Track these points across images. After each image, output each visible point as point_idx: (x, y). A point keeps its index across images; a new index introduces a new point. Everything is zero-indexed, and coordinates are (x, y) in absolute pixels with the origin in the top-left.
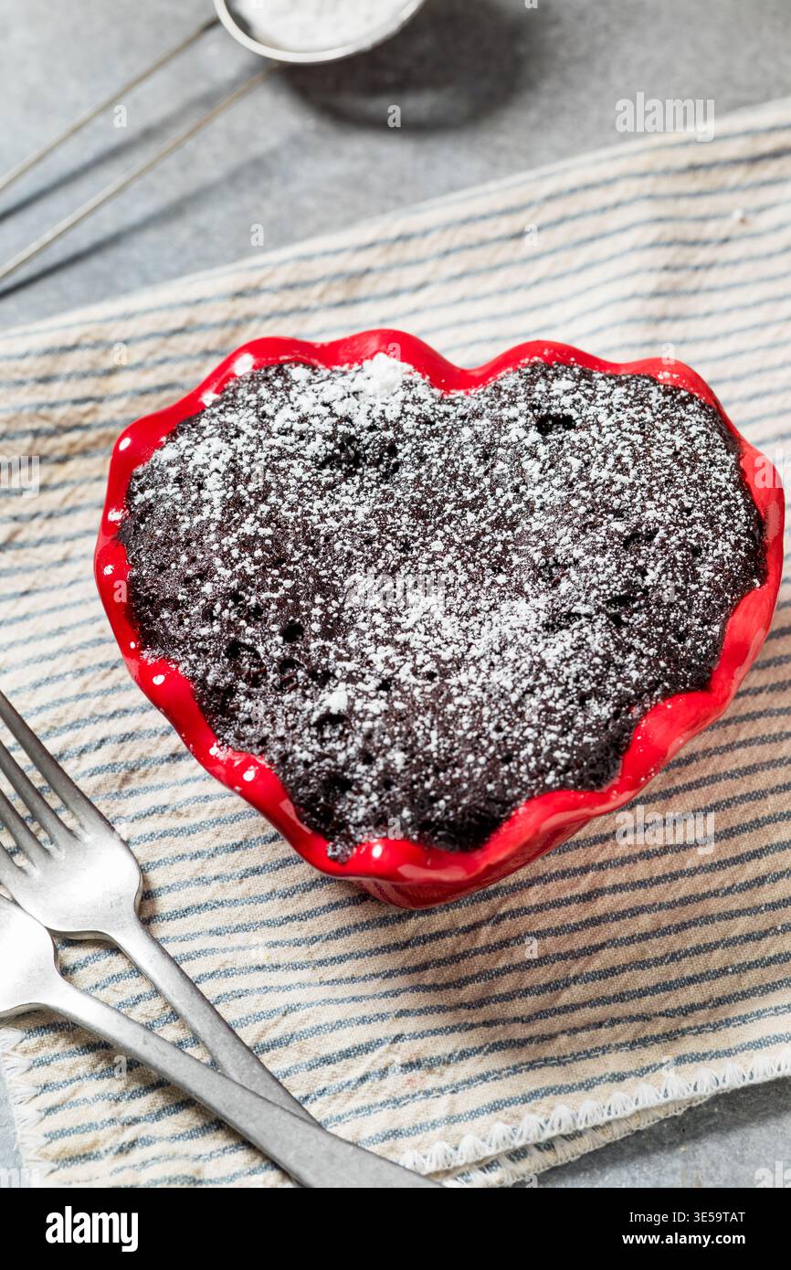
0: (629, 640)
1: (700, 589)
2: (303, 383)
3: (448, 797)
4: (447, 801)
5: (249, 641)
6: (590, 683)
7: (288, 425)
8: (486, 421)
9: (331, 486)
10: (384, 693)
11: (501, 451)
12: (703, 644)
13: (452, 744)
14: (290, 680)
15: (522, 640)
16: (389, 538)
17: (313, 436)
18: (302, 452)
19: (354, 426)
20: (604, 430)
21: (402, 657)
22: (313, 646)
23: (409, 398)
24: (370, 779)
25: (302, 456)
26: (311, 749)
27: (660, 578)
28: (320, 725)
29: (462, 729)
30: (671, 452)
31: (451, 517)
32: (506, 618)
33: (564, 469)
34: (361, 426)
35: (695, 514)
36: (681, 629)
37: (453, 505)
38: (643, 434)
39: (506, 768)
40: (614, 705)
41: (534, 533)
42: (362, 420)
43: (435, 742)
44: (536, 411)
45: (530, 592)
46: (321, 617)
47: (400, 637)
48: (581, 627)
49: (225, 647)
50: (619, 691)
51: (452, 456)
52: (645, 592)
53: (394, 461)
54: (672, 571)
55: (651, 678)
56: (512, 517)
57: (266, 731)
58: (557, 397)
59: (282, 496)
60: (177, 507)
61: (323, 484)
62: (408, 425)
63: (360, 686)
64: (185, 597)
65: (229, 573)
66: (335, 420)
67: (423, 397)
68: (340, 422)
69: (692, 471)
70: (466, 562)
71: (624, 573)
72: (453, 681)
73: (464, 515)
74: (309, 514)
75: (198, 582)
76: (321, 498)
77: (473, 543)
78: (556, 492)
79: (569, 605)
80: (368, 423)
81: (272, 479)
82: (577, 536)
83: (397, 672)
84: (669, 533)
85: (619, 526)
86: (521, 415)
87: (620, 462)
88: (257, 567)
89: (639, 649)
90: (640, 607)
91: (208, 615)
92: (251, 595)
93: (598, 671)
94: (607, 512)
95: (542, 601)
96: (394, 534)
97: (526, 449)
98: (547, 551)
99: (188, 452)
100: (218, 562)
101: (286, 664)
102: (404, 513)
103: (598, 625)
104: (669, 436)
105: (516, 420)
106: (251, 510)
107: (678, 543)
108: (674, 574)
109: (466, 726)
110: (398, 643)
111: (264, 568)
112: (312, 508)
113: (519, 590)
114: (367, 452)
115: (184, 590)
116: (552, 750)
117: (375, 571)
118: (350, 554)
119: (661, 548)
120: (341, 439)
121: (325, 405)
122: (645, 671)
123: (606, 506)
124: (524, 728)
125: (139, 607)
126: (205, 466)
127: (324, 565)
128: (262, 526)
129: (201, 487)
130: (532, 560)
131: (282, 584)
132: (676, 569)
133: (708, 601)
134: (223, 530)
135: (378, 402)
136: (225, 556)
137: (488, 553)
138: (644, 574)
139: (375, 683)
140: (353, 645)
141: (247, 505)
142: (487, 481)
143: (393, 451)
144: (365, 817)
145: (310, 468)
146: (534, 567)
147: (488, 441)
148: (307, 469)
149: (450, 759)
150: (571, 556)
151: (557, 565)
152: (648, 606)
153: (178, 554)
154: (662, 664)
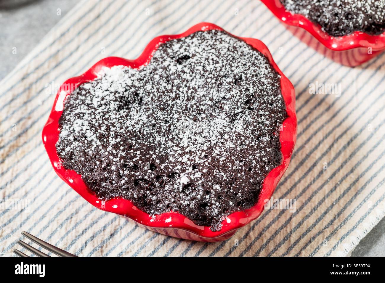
0: (259, 113)
1: (267, 86)
2: (92, 88)
3: (240, 191)
4: (240, 193)
5: (140, 177)
6: (257, 132)
7: (99, 103)
8: (161, 70)
9: (127, 116)
10: (196, 170)
11: (172, 77)
12: (279, 103)
13: (230, 173)
14: (162, 182)
15: (227, 130)
16: (160, 121)
17: (110, 103)
18: (110, 109)
19: (120, 93)
20: (201, 53)
21: (193, 156)
22: (162, 167)
23: (130, 76)
24: (213, 199)
25: (111, 111)
26: (187, 199)
27: (254, 89)
28: (183, 191)
29: (230, 167)
30: (226, 50)
31: (173, 105)
32: (215, 127)
33: (198, 72)
34: (122, 92)
35: (248, 65)
36: (270, 101)
37: (171, 100)
38: (213, 48)
39: (252, 172)
40: (269, 135)
41: (203, 96)
42: (121, 90)
43: (225, 176)
44: (174, 59)
45: (216, 115)
46: (157, 157)
47: (187, 150)
48: (241, 117)
49: (133, 183)
50: (267, 130)
51: (157, 87)
52: (253, 96)
53: (139, 98)
54: (256, 85)
55: (273, 121)
56: (191, 96)
57: (167, 202)
58: (178, 51)
59: (115, 126)
60: (82, 148)
61: (124, 116)
62: (137, 84)
63: (187, 171)
64: (108, 175)
65: (118, 159)
66: (113, 94)
67: (134, 73)
68: (115, 94)
69: (237, 52)
70: (189, 116)
71: (243, 93)
72: (214, 155)
73: (176, 102)
74: (128, 127)
75: (109, 168)
76: (127, 120)
77: (186, 109)
78: (200, 80)
79: (233, 112)
80: (124, 90)
81: (107, 123)
82: (218, 90)
83: (195, 161)
84: (246, 74)
85: (229, 80)
86: (170, 62)
87: (214, 61)
88: (125, 152)
89: (263, 114)
90: (254, 101)
91: (120, 177)
92: (129, 162)
93: (257, 127)
94: (221, 78)
95: (223, 115)
96: (160, 119)
97: (180, 72)
98: (211, 100)
99: (71, 129)
100: (111, 157)
101: (158, 177)
102: (157, 111)
103: (247, 113)
104: (221, 45)
105: (170, 65)
106: (108, 136)
107: (251, 75)
108: (257, 85)
109: (230, 166)
110: (187, 152)
111: (127, 152)
112: (127, 125)
113: (212, 116)
114: (129, 99)
115: (106, 173)
116: (261, 159)
117: (163, 134)
118: (150, 133)
119: (247, 80)
120: (119, 99)
121: (107, 91)
122: (270, 120)
123: (220, 76)
124: (249, 156)
125: (92, 187)
126: (82, 130)
127: (144, 141)
128: (116, 139)
129: (86, 137)
130: (209, 105)
131: (136, 154)
132: (257, 84)
133: (272, 88)
134: (105, 147)
135: (121, 82)
136: (112, 154)
137: (193, 110)
138: (249, 90)
139: (191, 168)
140: (173, 161)
141: (106, 135)
142: (175, 88)
143: (137, 95)
144: (218, 212)
145: (116, 113)
146: (211, 107)
147: (166, 76)
148: (116, 114)
149: (233, 179)
150: (220, 97)
151: (217, 102)
152: (256, 99)
153: (94, 162)
154: (273, 115)
